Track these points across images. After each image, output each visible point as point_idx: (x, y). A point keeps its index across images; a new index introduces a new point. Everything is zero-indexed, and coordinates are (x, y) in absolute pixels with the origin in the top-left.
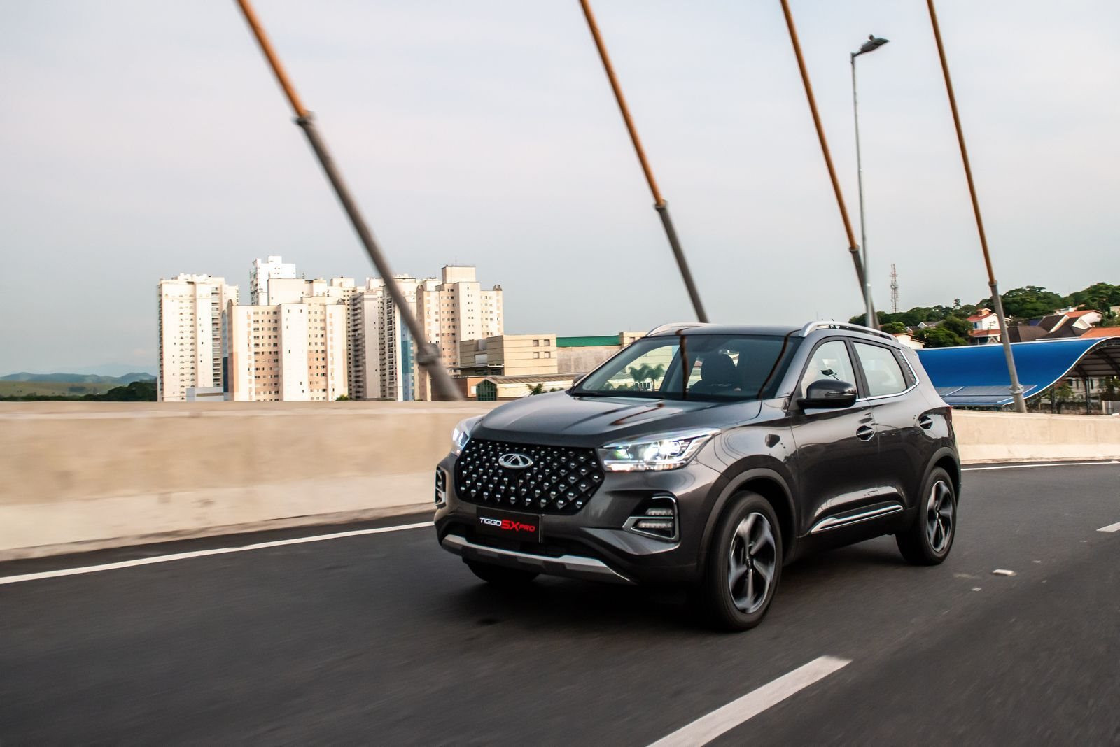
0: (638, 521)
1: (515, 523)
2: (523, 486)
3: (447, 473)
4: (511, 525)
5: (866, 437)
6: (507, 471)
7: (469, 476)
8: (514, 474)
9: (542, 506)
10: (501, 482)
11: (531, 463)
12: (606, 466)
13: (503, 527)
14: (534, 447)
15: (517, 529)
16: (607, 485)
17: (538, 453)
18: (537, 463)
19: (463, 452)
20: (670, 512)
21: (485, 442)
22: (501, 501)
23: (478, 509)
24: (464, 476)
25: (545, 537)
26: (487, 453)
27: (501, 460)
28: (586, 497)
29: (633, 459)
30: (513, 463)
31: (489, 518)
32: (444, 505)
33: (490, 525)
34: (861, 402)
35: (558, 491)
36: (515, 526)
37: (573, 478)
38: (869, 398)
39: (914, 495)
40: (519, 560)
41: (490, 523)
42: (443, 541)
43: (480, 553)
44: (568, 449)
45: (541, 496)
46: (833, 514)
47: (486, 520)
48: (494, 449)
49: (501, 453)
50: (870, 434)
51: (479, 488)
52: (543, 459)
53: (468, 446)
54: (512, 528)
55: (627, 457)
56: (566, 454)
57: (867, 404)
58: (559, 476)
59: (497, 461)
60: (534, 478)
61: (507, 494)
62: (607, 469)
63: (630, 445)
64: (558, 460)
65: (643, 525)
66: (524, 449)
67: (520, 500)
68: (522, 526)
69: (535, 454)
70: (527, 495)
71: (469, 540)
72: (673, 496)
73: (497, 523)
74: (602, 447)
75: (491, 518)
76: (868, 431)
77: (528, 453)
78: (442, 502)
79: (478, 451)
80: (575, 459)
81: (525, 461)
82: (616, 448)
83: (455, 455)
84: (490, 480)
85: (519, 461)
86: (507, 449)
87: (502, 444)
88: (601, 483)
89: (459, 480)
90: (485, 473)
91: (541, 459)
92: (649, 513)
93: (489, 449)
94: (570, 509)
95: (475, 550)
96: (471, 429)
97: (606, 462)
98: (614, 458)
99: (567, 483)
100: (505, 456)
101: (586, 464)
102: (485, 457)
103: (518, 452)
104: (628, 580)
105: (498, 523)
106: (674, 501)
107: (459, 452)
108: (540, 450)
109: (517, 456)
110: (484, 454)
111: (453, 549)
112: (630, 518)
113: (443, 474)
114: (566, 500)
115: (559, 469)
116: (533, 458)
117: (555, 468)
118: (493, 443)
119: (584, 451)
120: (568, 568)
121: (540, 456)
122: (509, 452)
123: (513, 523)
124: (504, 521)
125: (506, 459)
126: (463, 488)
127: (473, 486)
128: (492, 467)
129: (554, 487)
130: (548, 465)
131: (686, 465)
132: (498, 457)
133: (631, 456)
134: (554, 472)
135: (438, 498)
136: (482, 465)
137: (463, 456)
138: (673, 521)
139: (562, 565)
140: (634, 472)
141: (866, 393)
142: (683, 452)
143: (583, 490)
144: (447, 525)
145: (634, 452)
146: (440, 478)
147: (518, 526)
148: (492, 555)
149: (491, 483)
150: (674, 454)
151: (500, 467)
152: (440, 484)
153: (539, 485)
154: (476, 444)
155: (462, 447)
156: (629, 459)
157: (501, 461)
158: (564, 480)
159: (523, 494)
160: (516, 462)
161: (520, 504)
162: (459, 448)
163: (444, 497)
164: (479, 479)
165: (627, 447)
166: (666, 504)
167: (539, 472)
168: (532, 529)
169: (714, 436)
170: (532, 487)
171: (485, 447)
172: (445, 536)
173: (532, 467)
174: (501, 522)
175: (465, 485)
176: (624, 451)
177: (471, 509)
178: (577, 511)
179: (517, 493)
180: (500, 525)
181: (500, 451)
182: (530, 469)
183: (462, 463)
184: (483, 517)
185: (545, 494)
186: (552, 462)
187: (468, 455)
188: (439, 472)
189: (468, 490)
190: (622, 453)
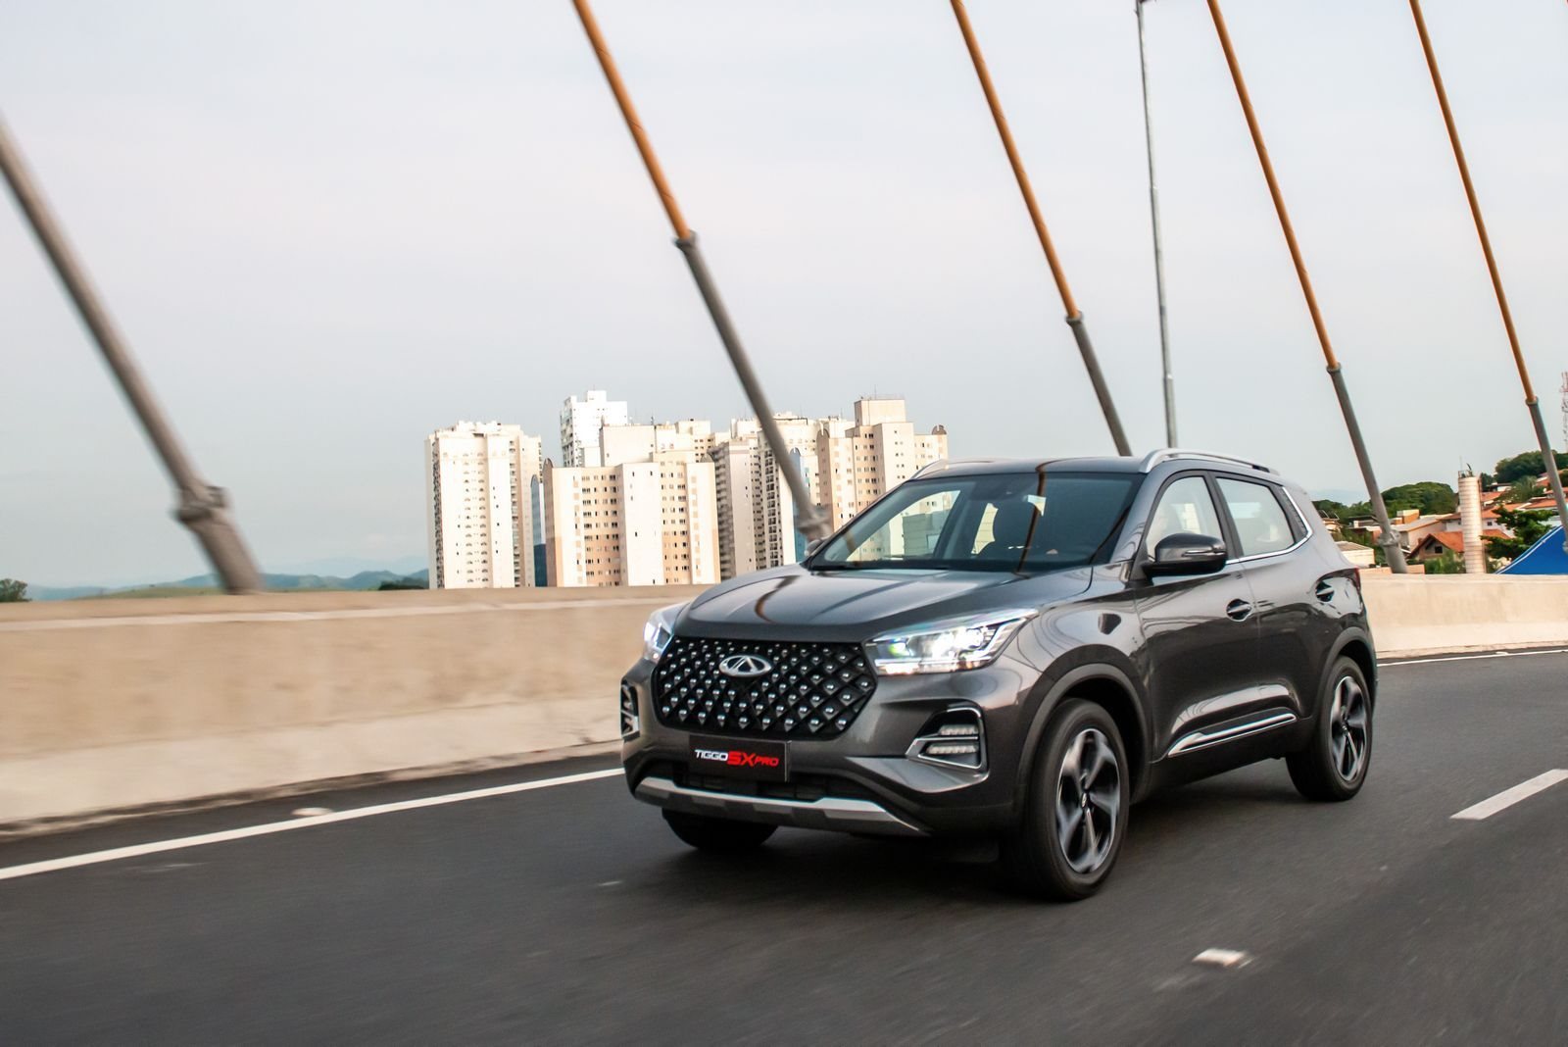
0: (928, 744)
1: (749, 755)
2: (758, 701)
3: (639, 689)
4: (743, 758)
5: (1239, 615)
6: (733, 681)
7: (675, 691)
8: (744, 685)
9: (788, 729)
10: (724, 696)
11: (768, 668)
12: (878, 668)
13: (729, 763)
14: (771, 644)
15: (752, 765)
16: (882, 694)
17: (777, 652)
18: (776, 669)
19: (664, 655)
20: (972, 730)
21: (696, 640)
22: (725, 725)
23: (691, 737)
24: (666, 691)
25: (792, 774)
26: (701, 657)
27: (724, 665)
28: (852, 713)
29: (915, 657)
30: (741, 669)
31: (709, 749)
32: (637, 735)
33: (710, 760)
34: (1232, 565)
35: (809, 707)
36: (748, 759)
37: (832, 687)
38: (1242, 559)
39: (1312, 699)
40: (757, 809)
41: (711, 757)
42: (638, 789)
43: (696, 801)
44: (822, 645)
45: (785, 715)
46: (1198, 728)
47: (704, 753)
48: (711, 650)
49: (722, 656)
50: (1246, 611)
51: (691, 708)
52: (786, 661)
53: (672, 648)
54: (742, 764)
55: (907, 653)
56: (818, 652)
57: (1239, 568)
58: (810, 684)
59: (717, 667)
60: (773, 688)
61: (733, 715)
62: (879, 673)
63: (910, 637)
64: (808, 661)
65: (934, 750)
66: (757, 648)
67: (755, 721)
68: (758, 759)
69: (773, 655)
70: (764, 714)
71: (679, 784)
72: (976, 706)
73: (720, 756)
74: (871, 641)
75: (713, 750)
76: (1245, 607)
77: (763, 653)
78: (634, 731)
79: (687, 654)
80: (833, 659)
81: (760, 666)
82: (892, 642)
83: (650, 662)
84: (708, 695)
85: (750, 667)
86: (732, 649)
87: (723, 642)
88: (872, 692)
89: (659, 697)
90: (700, 685)
91: (783, 661)
92: (943, 733)
93: (704, 651)
94: (829, 731)
95: (688, 798)
96: (672, 623)
97: (878, 663)
98: (891, 656)
99: (822, 695)
100: (728, 659)
101: (849, 666)
102: (698, 663)
103: (749, 652)
104: (916, 829)
105: (724, 757)
106: (979, 715)
107: (656, 656)
108: (781, 649)
109: (748, 659)
110: (696, 658)
111: (653, 798)
112: (917, 740)
113: (633, 691)
114: (822, 719)
115: (810, 674)
116: (770, 659)
117: (804, 673)
118: (709, 642)
119: (846, 647)
120: (829, 815)
121: (781, 658)
122: (734, 653)
123: (745, 756)
124: (732, 753)
125: (730, 664)
126: (666, 709)
127: (682, 704)
128: (709, 676)
129: (804, 700)
130: (794, 671)
131: (993, 661)
132: (718, 662)
133: (912, 652)
134: (801, 681)
135: (625, 727)
136: (695, 674)
137: (664, 663)
138: (977, 743)
139: (821, 812)
140: (917, 675)
141: (1239, 553)
142: (987, 643)
143: (847, 704)
144: (641, 765)
145: (916, 645)
146: (629, 696)
147: (753, 759)
148: (714, 804)
149: (710, 700)
150: (974, 647)
151: (723, 676)
152: (628, 705)
153: (781, 699)
154: (684, 644)
155: (662, 650)
156: (910, 656)
157: (724, 667)
158: (817, 690)
159: (759, 713)
160: (746, 667)
161: (753, 728)
162: (657, 652)
163: (636, 723)
164: (691, 694)
165: (907, 640)
166: (967, 718)
167: (780, 681)
168: (774, 762)
169: (1029, 619)
170: (771, 702)
171: (698, 648)
172: (640, 781)
173: (770, 673)
174: (727, 755)
175: (669, 704)
176: (903, 645)
177: (680, 738)
178: (837, 733)
179: (748, 713)
180: (726, 759)
181: (721, 653)
182: (767, 677)
183: (664, 673)
184: (699, 748)
185: (791, 712)
186: (799, 665)
187: (672, 661)
188: (626, 688)
189: (675, 711)
190: (898, 648)
